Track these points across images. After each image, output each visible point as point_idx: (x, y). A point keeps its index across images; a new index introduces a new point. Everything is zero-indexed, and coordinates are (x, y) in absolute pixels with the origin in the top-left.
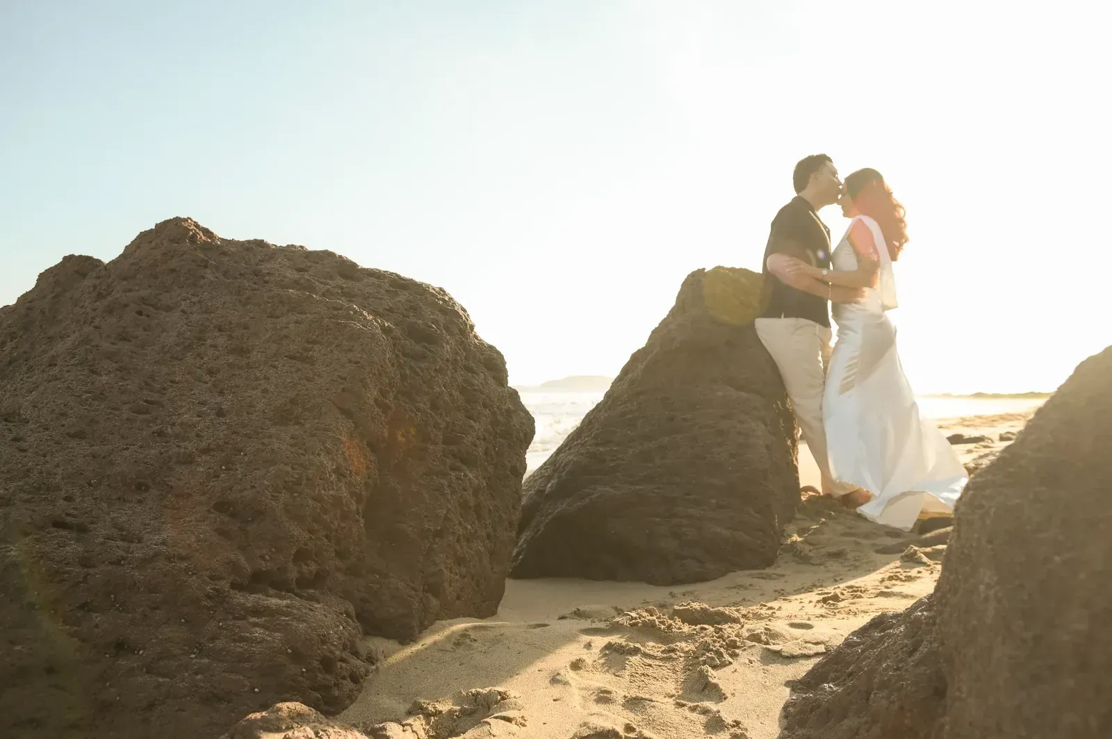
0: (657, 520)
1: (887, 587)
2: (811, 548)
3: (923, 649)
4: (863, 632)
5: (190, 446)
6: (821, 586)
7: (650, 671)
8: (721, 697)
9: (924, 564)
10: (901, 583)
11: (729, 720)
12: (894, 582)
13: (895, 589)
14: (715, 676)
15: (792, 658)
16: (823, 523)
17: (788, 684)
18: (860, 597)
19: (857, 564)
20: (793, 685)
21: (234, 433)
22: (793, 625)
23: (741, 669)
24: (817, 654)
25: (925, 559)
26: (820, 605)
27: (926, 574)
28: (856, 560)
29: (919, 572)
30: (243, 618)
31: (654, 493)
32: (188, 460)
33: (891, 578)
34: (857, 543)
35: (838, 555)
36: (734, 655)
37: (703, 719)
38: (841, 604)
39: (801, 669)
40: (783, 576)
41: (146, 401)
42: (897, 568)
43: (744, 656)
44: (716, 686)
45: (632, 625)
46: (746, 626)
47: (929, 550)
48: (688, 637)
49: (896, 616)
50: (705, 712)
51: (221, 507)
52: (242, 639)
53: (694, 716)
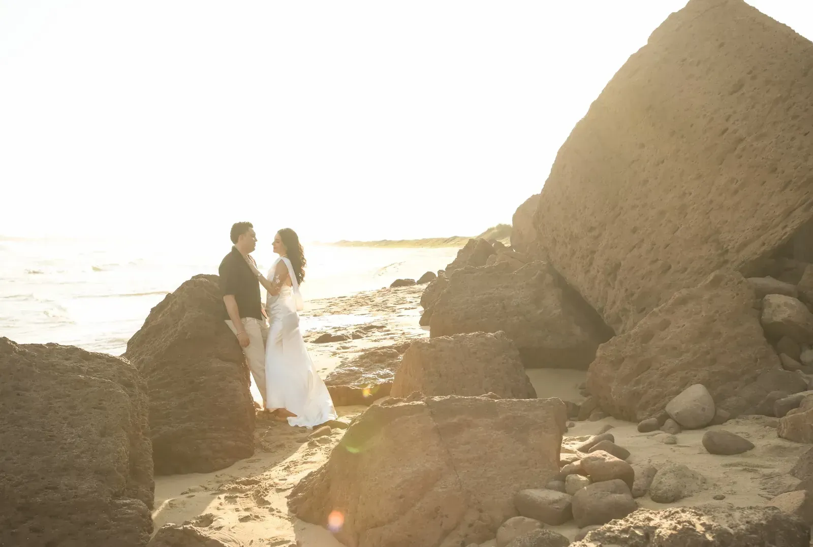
0: (199, 441)
1: (305, 459)
2: (269, 443)
3: (325, 479)
4: (306, 478)
5: (76, 452)
6: (279, 462)
7: (244, 501)
8: (270, 504)
9: (317, 446)
10: (310, 457)
11: (274, 508)
12: (307, 457)
13: (309, 460)
14: (266, 499)
15: (285, 490)
16: (270, 429)
17: (286, 497)
18: (297, 465)
19: (290, 449)
20: (287, 497)
21: (91, 444)
22: (280, 480)
23: (272, 496)
24: (291, 488)
25: (318, 444)
26: (284, 471)
27: (318, 451)
28: (289, 448)
29: (316, 451)
30: (121, 508)
31: (194, 427)
32: (78, 457)
33: (306, 455)
34: (288, 439)
35: (281, 446)
36: (268, 492)
37: (268, 509)
38: (291, 469)
39: (289, 492)
40: (260, 460)
41: (50, 436)
42: (307, 449)
43: (271, 492)
44: (267, 501)
45: (229, 489)
46: (267, 483)
47: (318, 439)
48: (250, 490)
49: (315, 472)
50: (267, 508)
51: (96, 472)
52: (126, 514)
53: (265, 509)
